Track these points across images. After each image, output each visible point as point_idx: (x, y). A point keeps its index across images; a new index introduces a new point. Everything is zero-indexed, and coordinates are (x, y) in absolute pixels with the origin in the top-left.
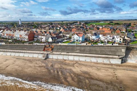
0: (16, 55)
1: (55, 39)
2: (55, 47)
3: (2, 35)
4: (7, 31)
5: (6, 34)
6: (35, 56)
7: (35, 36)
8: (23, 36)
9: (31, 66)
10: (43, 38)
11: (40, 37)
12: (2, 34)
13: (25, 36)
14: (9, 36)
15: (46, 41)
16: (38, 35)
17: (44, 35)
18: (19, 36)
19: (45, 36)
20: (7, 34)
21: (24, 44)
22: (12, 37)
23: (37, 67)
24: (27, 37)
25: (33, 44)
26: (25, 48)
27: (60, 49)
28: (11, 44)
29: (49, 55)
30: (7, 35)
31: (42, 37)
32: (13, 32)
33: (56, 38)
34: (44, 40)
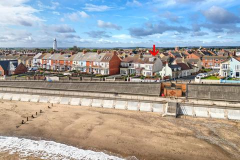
0: (93, 105)
1: (177, 70)
2: (189, 89)
3: (39, 64)
4: (52, 56)
5: (50, 61)
6: (145, 107)
7: (122, 64)
8: (94, 64)
9: (154, 132)
10: (144, 68)
11: (136, 65)
12: (41, 61)
13: (101, 63)
14: (58, 65)
15: (153, 74)
16: (132, 62)
17: (147, 62)
18: (85, 64)
19: (151, 63)
20: (53, 61)
21: (104, 80)
22: (66, 66)
23: (172, 134)
24: (106, 65)
25: (126, 80)
26: (111, 88)
27: (205, 93)
28: (72, 80)
29: (182, 107)
30: (52, 63)
31: (142, 66)
32: (69, 56)
33: (179, 69)
34: (148, 73)
